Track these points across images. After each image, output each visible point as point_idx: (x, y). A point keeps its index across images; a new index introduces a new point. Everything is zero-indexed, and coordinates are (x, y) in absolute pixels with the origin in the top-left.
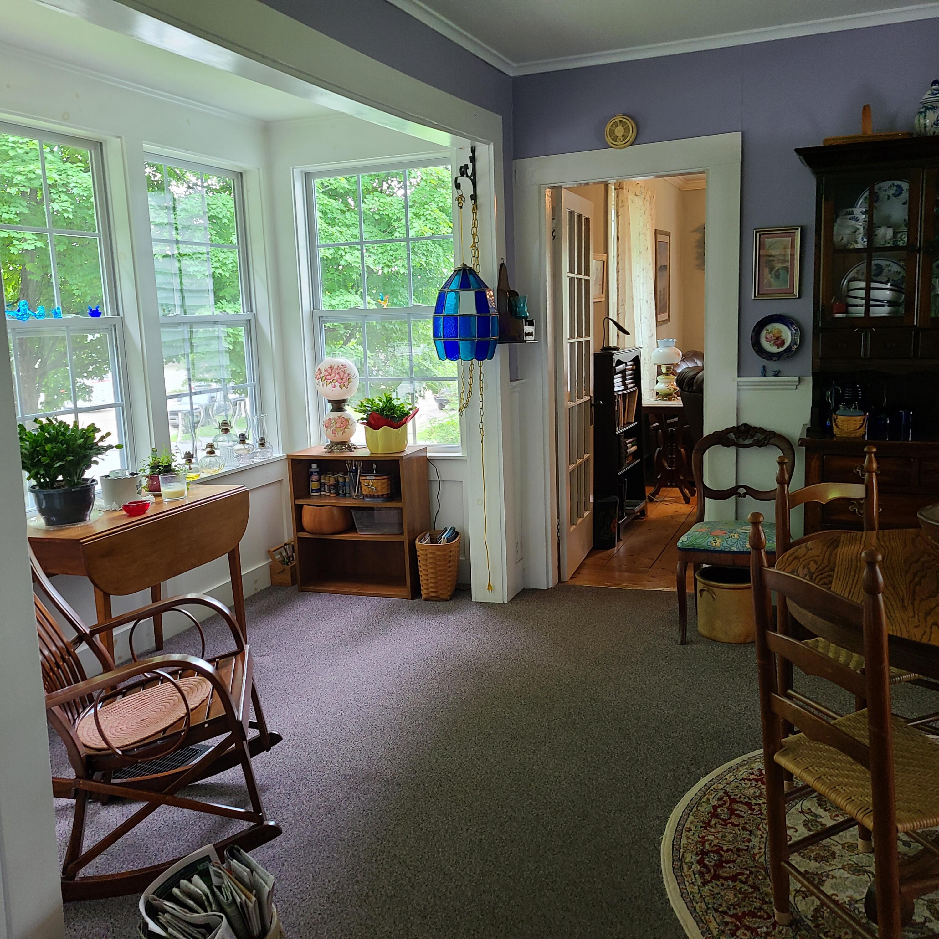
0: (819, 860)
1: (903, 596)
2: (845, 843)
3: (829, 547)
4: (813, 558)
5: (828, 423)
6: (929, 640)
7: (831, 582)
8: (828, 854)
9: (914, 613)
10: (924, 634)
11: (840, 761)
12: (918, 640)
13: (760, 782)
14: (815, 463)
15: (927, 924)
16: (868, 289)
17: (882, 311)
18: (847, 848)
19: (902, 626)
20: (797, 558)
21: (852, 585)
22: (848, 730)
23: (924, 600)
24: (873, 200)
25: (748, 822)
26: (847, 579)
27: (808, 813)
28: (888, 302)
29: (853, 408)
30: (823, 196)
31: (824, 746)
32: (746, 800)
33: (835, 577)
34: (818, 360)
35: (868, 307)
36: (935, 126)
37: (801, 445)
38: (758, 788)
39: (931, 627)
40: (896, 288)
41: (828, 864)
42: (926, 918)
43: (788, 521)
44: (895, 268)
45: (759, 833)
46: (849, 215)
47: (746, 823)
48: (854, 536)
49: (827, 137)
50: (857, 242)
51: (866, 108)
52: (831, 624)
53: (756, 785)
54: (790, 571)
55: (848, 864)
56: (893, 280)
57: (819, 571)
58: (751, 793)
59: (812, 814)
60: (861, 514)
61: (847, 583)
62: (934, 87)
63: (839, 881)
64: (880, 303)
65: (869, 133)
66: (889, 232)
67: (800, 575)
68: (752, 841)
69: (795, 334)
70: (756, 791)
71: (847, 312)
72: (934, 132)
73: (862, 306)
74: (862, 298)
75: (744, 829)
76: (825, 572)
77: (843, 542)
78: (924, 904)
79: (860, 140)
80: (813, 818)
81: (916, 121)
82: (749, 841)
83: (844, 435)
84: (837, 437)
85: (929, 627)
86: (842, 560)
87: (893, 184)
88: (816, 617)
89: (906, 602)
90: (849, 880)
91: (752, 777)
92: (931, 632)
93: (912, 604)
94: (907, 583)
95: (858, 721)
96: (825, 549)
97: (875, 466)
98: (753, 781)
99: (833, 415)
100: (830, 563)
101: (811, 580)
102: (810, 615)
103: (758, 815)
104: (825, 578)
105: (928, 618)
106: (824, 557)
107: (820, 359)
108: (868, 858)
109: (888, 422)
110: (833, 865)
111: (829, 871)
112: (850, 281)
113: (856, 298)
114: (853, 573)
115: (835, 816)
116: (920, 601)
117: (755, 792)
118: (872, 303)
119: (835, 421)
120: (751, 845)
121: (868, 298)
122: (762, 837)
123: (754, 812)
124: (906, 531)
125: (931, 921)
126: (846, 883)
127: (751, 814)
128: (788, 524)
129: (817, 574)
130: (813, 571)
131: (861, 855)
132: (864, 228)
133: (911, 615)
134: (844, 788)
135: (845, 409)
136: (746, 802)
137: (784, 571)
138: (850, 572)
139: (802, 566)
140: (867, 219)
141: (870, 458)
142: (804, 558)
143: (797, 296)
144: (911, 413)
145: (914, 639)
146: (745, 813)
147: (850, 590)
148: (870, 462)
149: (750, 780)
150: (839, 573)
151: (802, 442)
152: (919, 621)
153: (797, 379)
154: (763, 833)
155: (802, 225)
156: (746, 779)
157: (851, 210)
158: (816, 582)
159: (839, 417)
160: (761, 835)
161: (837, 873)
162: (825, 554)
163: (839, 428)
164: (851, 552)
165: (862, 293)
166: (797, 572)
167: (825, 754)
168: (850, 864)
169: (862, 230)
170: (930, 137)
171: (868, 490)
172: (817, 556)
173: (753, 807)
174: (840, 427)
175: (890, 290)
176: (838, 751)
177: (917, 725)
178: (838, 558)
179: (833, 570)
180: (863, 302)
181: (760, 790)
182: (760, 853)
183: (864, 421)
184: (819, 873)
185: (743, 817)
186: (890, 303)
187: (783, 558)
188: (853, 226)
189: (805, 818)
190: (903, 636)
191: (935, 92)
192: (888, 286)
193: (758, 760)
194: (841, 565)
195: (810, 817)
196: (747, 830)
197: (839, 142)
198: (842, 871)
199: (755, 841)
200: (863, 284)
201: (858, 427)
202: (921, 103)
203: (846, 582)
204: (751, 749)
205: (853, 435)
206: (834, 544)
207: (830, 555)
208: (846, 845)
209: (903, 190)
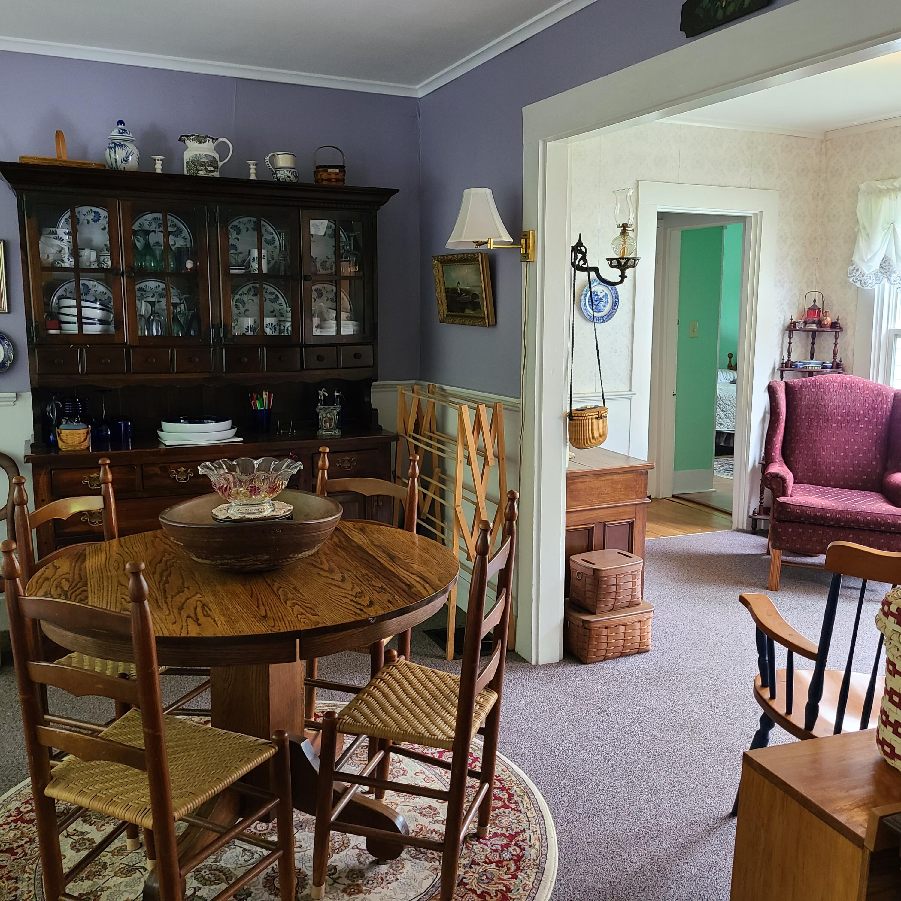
0: (91, 877)
1: (156, 597)
2: (114, 849)
3: (77, 562)
4: (63, 577)
5: (52, 437)
6: (188, 633)
7: (87, 597)
8: (100, 867)
9: (170, 611)
10: (182, 629)
11: (112, 772)
12: (178, 636)
13: (19, 822)
14: (43, 479)
15: (197, 893)
16: (79, 307)
17: (94, 329)
18: (116, 854)
19: (162, 626)
20: (47, 579)
21: (108, 595)
22: (116, 738)
23: (175, 596)
24: (75, 221)
25: (13, 869)
26: (102, 591)
27: (74, 835)
28: (99, 320)
29: (76, 422)
30: (25, 212)
31: (95, 763)
32: (6, 847)
33: (89, 592)
34: (36, 376)
35: (81, 325)
36: (124, 162)
37: (27, 462)
38: (18, 829)
39: (187, 620)
40: (103, 307)
41: (101, 877)
42: (195, 888)
43: (31, 542)
44: (101, 288)
45: (26, 875)
46: (52, 234)
47: (10, 872)
48: (98, 548)
49: (22, 155)
50: (63, 261)
51: (58, 134)
52: (94, 639)
53: (15, 826)
54: (42, 594)
55: (119, 869)
56: (100, 300)
57: (72, 589)
58: (12, 837)
59: (78, 833)
60: (93, 523)
61: (103, 596)
62: (120, 126)
63: (114, 889)
64: (91, 321)
65: (64, 158)
66: (93, 256)
67: (55, 597)
68: (19, 888)
69: (8, 349)
70: (16, 832)
71: (60, 329)
72: (124, 168)
73: (75, 323)
74: (74, 316)
75: (9, 878)
76: (79, 588)
77: (89, 554)
78: (192, 876)
79: (57, 164)
80: (80, 837)
81: (107, 153)
82: (17, 889)
83: (69, 449)
84: (63, 451)
85: (184, 621)
86: (92, 572)
87: (91, 210)
88: (77, 635)
89: (160, 601)
90: (123, 884)
91: (11, 819)
92: (187, 625)
93: (166, 603)
94: (157, 583)
95: (124, 727)
96: (73, 564)
97: (110, 477)
98: (12, 823)
99: (57, 430)
100: (81, 579)
101: (66, 598)
102: (70, 634)
103: (22, 857)
104: (80, 594)
105: (182, 612)
106: (74, 573)
107: (38, 374)
108: (137, 854)
109: (109, 433)
110: (105, 876)
111: (103, 884)
112: (60, 298)
113: (68, 315)
114: (105, 584)
115: (101, 827)
116: (172, 598)
117: (15, 834)
118: (84, 320)
119: (59, 435)
120: (18, 893)
121: (80, 316)
122: (30, 879)
123: (18, 856)
124: (144, 535)
125: (200, 889)
126: (121, 888)
127: (14, 860)
128: (31, 546)
129: (72, 591)
130: (67, 589)
131: (131, 854)
132: (69, 248)
133: (168, 613)
134: (120, 797)
135: (66, 423)
136: (7, 849)
137: (36, 596)
138: (103, 583)
139: (54, 586)
140: (71, 241)
141: (105, 470)
142: (53, 578)
143: (7, 311)
144: (129, 424)
145: (175, 635)
146: (7, 861)
147: (107, 601)
148: (105, 473)
149: (8, 823)
150: (93, 587)
151: (28, 459)
152: (175, 618)
153: (14, 395)
154: (30, 874)
155: (5, 238)
156: (4, 824)
157: (54, 229)
158: (72, 599)
159: (63, 431)
160: (28, 877)
161: (110, 883)
162: (74, 571)
163: (63, 442)
164: (99, 563)
165: (74, 311)
166: (50, 593)
167: (96, 770)
168: (122, 868)
169: (67, 250)
170: (121, 171)
171: (106, 500)
172: (67, 574)
173: (16, 851)
174: (65, 441)
175: (100, 309)
176: (109, 762)
177: (169, 712)
178: (88, 571)
179: (86, 584)
180: (76, 319)
181: (20, 830)
182: (30, 896)
183: (87, 433)
184: (94, 890)
185: (6, 866)
186: (102, 322)
187: (32, 582)
188: (58, 246)
189: (72, 840)
190: (165, 635)
191: (121, 131)
192: (97, 305)
193: (15, 799)
194: (93, 578)
195: (76, 838)
196: (13, 878)
197: (36, 162)
198: (115, 878)
199: (23, 886)
200: (74, 302)
201: (82, 440)
202: (109, 138)
203: (101, 594)
204: (5, 790)
205: (78, 448)
206: (81, 557)
207: (80, 569)
208: (116, 851)
209: (100, 217)
